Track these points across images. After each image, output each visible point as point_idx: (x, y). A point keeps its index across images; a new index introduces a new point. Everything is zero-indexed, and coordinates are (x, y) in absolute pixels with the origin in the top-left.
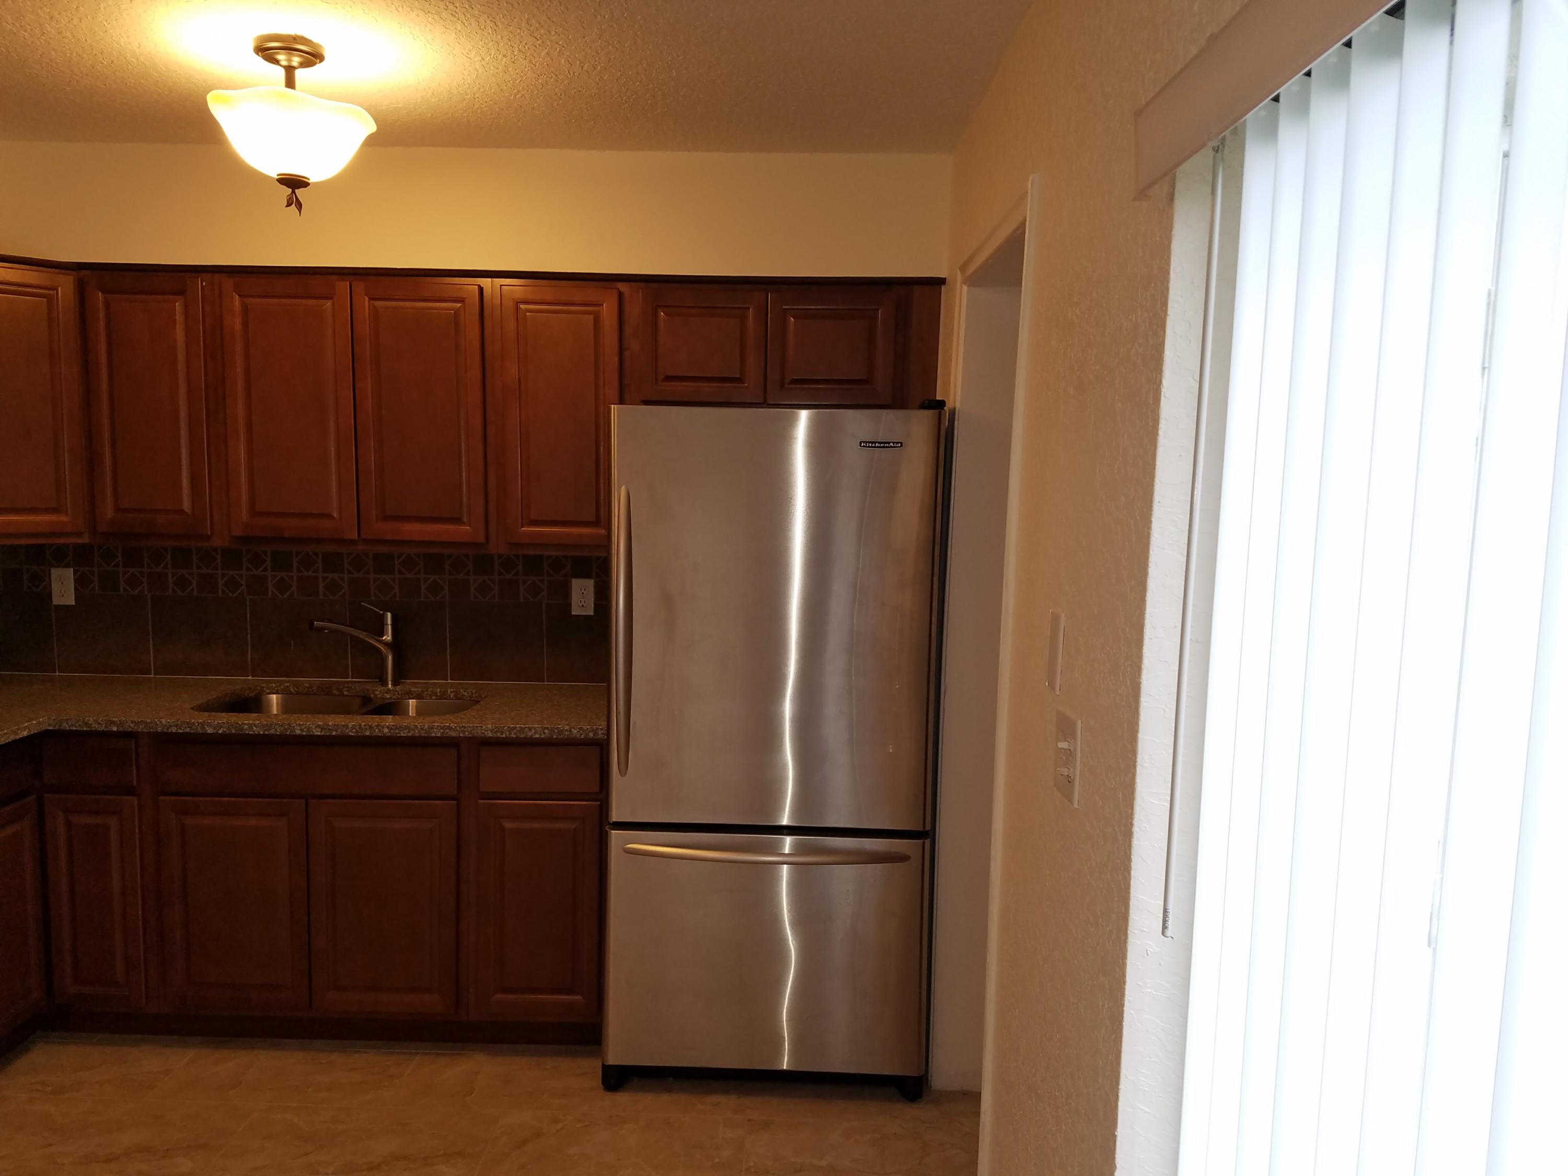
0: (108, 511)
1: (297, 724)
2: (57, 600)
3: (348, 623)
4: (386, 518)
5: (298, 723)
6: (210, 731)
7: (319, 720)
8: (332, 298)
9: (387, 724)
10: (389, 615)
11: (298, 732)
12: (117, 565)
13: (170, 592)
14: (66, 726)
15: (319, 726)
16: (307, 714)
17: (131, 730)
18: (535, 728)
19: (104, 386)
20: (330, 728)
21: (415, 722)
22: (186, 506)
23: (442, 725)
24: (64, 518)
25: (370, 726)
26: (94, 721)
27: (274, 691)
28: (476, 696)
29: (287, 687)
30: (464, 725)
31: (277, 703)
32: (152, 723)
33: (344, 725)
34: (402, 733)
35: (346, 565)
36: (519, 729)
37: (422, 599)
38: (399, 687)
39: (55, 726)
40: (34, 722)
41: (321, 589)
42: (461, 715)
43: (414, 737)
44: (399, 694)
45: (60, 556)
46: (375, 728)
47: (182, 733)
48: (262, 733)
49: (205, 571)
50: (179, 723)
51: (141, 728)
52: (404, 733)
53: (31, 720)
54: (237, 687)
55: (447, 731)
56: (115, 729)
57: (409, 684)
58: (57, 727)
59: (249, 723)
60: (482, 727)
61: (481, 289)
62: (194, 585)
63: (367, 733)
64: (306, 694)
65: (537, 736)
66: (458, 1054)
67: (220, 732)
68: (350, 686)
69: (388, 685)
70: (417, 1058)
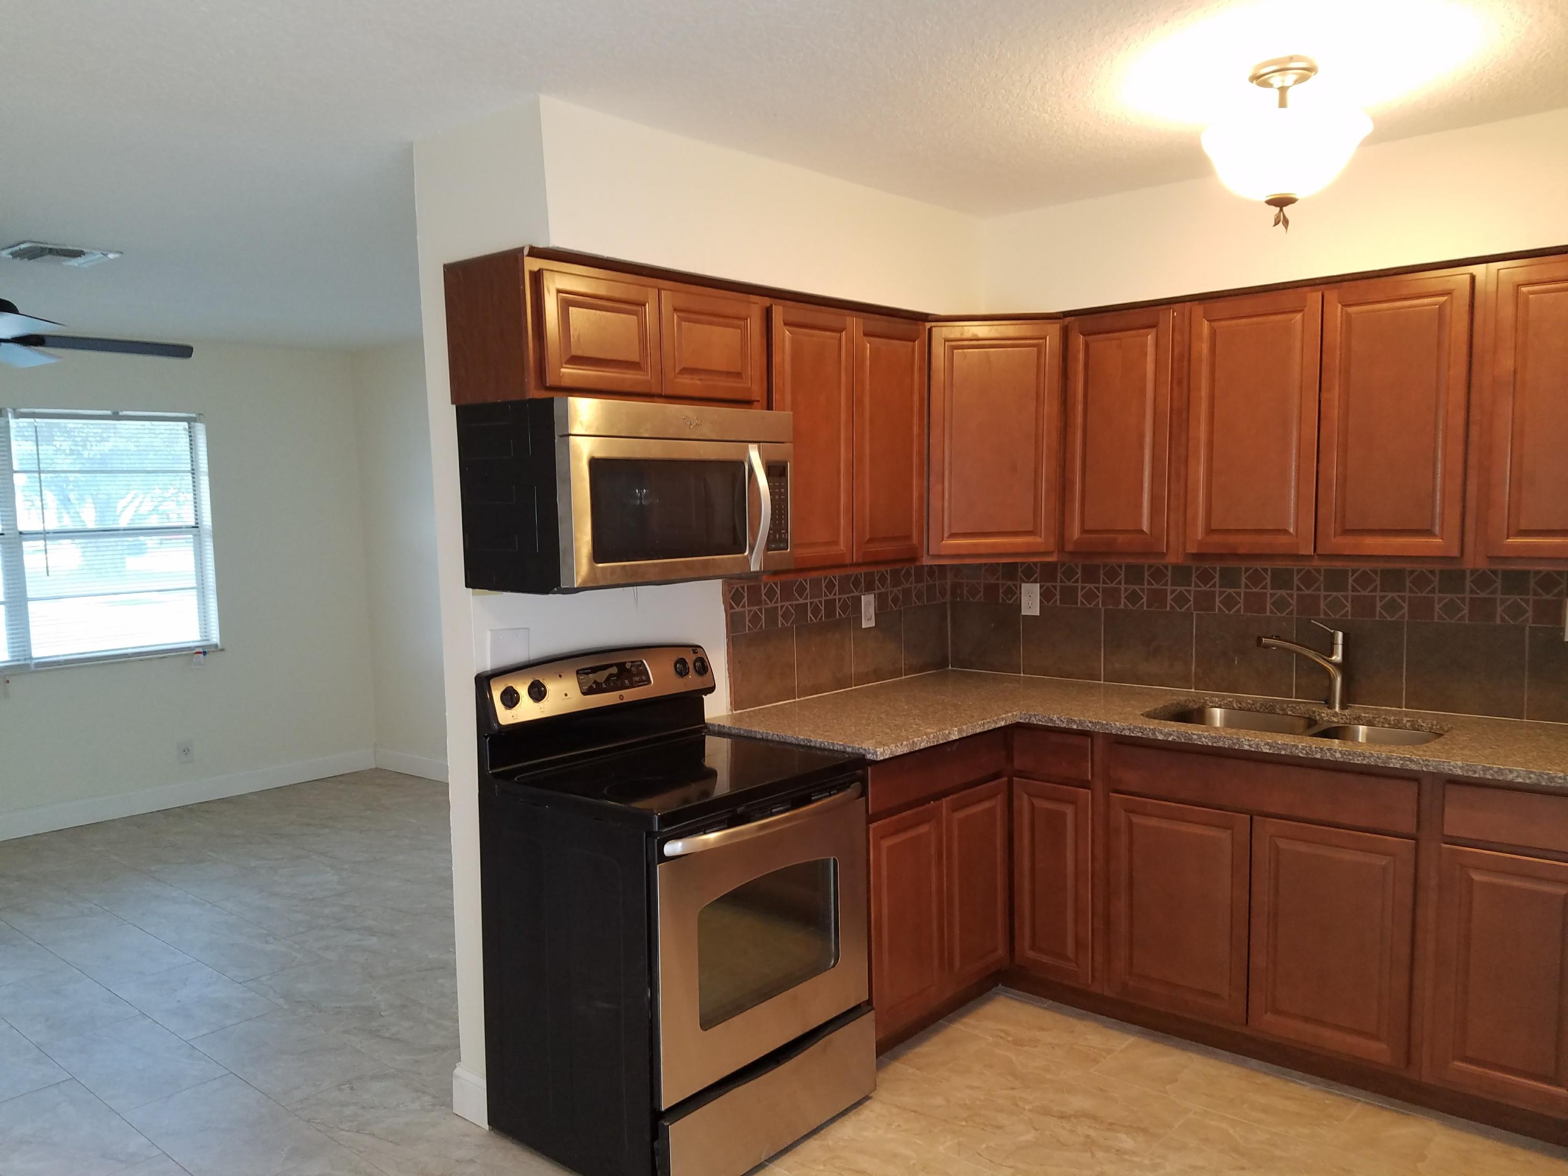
0: (1075, 532)
1: (1245, 739)
2: (1025, 612)
3: (1295, 641)
4: (1346, 532)
5: (1247, 738)
6: (1160, 737)
7: (1269, 737)
8: (1302, 310)
9: (1335, 748)
10: (1340, 635)
11: (1246, 747)
12: (1076, 581)
13: (1122, 606)
14: (1034, 721)
15: (1268, 744)
16: (1255, 730)
17: (1088, 729)
18: (1517, 771)
19: (1079, 420)
20: (1280, 747)
21: (1370, 750)
22: (1145, 527)
23: (1402, 756)
24: (1039, 540)
25: (1321, 749)
26: (1058, 718)
27: (1217, 705)
28: (1437, 729)
29: (1230, 701)
30: (1428, 758)
31: (1221, 717)
32: (1107, 724)
33: (1294, 745)
34: (1355, 759)
35: (1296, 581)
36: (1496, 770)
37: (1377, 618)
38: (1347, 711)
39: (1025, 719)
40: (1010, 714)
41: (1268, 606)
42: (1424, 747)
43: (1368, 766)
44: (1347, 719)
45: (1029, 574)
46: (1327, 751)
47: (1134, 737)
48: (1210, 744)
49: (1156, 586)
50: (1132, 727)
51: (1097, 728)
52: (1358, 760)
53: (1007, 712)
54: (1182, 698)
55: (1408, 763)
56: (1075, 727)
57: (1357, 709)
58: (1027, 720)
59: (1194, 733)
60: (1450, 762)
61: (1473, 278)
62: (1144, 600)
63: (1318, 756)
64: (1249, 710)
65: (1520, 780)
66: (1408, 1115)
67: (1170, 739)
68: (1294, 706)
69: (1335, 708)
70: (1359, 1105)
